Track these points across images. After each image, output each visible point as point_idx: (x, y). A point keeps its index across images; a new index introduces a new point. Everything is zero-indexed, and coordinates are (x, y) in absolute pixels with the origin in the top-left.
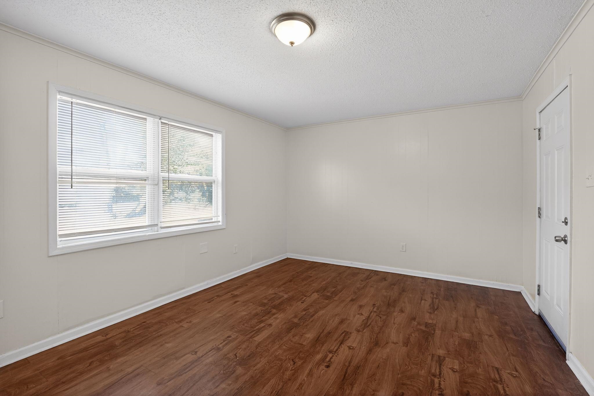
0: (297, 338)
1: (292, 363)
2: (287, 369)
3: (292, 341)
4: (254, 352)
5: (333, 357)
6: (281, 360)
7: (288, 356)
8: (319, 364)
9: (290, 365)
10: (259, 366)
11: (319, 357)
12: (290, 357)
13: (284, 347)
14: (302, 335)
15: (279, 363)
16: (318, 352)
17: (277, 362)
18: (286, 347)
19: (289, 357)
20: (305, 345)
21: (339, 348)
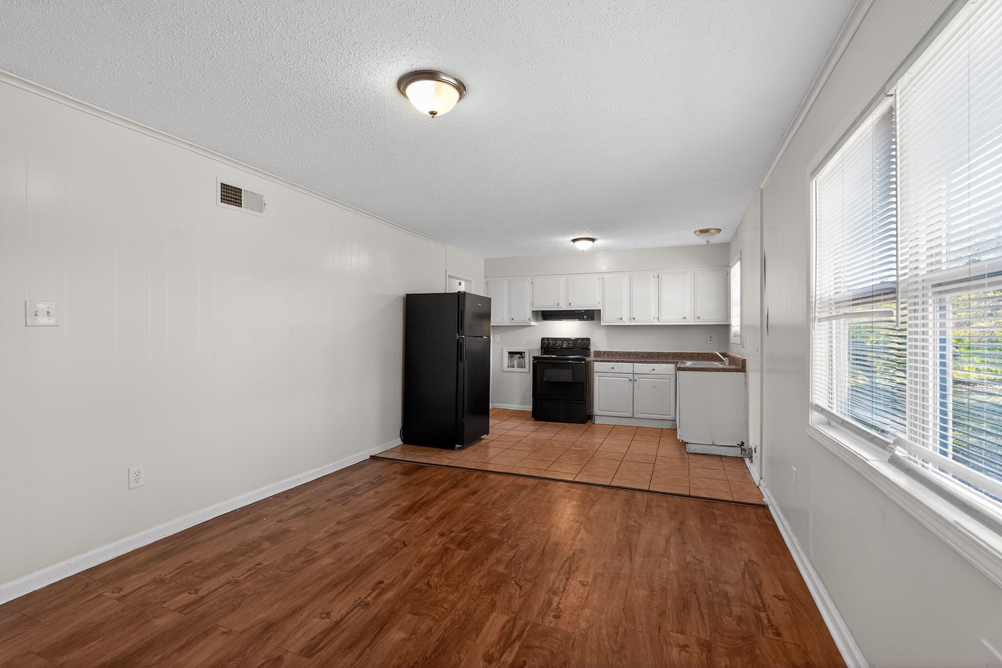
0: (424, 627)
1: (432, 584)
2: (439, 575)
3: (434, 619)
4: (494, 593)
5: (365, 596)
6: (448, 586)
7: (439, 591)
8: (392, 585)
9: (434, 580)
10: (479, 576)
11: (390, 594)
12: (435, 590)
13: (446, 606)
14: (412, 634)
15: (451, 581)
16: (387, 602)
17: (453, 583)
18: (443, 607)
19: (437, 591)
20: (409, 613)
21: (348, 614)
